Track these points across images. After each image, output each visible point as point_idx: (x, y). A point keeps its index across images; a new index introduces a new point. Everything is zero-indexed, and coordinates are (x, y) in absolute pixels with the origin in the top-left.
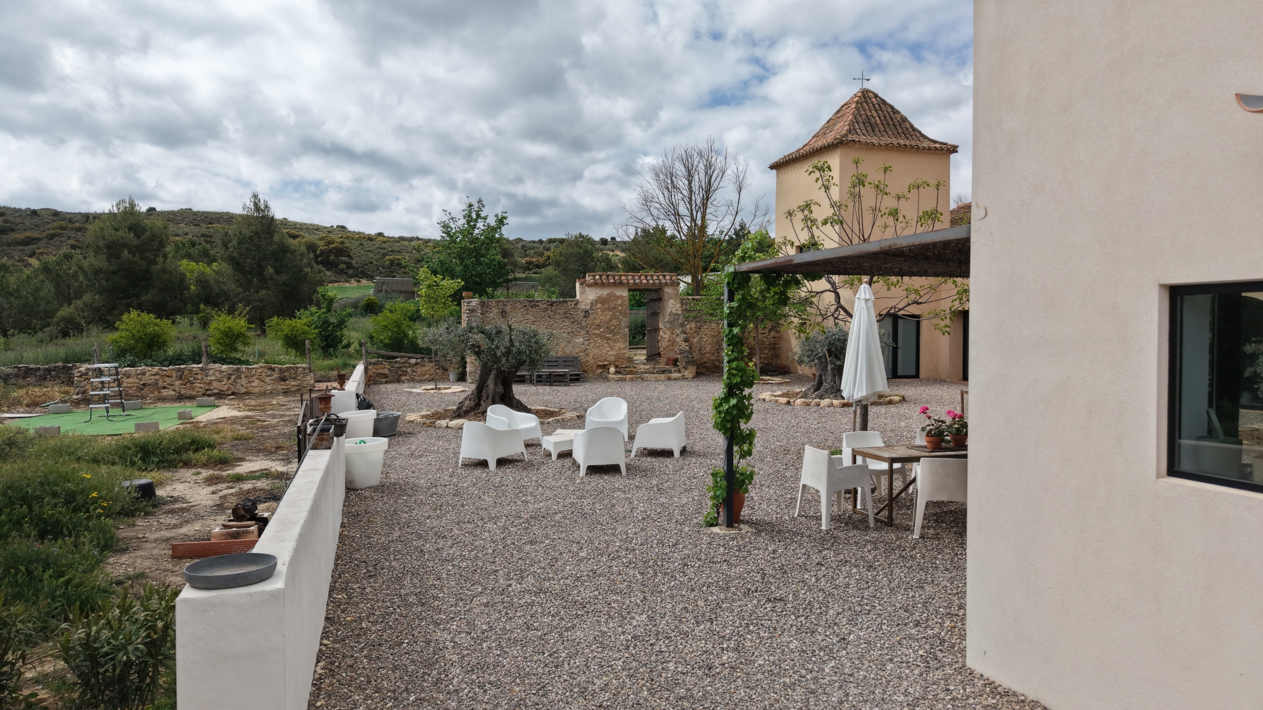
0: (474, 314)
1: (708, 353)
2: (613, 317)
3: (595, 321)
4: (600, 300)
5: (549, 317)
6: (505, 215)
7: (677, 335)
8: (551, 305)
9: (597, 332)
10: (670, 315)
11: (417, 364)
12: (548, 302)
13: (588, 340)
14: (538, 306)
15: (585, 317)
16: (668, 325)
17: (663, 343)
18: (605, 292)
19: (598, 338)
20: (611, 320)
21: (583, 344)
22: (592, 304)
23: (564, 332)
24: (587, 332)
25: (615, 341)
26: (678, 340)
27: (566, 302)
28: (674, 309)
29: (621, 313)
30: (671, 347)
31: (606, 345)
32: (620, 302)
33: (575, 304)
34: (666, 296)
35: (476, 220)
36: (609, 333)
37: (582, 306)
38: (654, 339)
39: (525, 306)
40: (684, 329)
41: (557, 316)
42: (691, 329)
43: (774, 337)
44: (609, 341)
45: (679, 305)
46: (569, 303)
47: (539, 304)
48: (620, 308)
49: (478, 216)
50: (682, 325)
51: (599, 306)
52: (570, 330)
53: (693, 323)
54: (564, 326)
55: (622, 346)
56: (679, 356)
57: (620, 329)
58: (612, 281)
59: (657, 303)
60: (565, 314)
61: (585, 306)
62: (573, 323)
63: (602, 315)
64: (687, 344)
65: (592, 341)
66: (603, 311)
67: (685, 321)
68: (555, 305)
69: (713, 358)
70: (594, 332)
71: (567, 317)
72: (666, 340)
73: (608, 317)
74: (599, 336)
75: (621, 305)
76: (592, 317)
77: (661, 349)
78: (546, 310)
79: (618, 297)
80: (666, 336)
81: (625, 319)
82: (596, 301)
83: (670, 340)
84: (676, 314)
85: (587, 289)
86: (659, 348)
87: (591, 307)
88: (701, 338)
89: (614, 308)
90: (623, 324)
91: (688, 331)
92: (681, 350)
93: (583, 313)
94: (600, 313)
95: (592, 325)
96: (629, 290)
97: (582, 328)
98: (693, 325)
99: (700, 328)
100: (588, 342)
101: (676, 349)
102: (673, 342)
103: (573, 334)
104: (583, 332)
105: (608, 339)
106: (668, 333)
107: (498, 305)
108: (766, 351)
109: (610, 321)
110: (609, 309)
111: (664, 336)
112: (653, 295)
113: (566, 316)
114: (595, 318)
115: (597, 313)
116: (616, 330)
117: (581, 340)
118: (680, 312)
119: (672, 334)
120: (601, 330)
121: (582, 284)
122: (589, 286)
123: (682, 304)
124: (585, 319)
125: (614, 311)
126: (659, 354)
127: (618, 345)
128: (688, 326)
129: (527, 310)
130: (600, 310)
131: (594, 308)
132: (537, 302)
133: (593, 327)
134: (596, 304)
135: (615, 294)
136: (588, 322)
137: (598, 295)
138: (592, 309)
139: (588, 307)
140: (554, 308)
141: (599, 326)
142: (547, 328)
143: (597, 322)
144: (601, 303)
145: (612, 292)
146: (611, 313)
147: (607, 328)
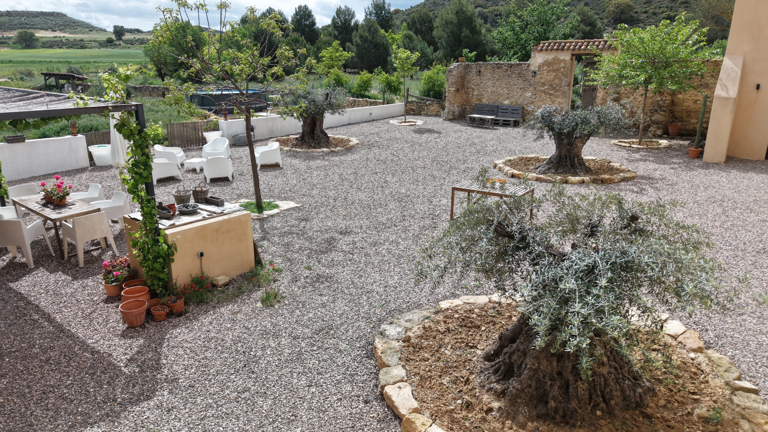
2: (556, 77)
3: (541, 80)
4: (547, 63)
5: (509, 76)
7: (610, 95)
8: (511, 67)
9: (542, 89)
11: (430, 104)
12: (509, 64)
13: (535, 94)
14: (502, 68)
15: (534, 76)
17: (598, 101)
18: (551, 56)
19: (543, 94)
21: (531, 98)
22: (539, 66)
23: (518, 88)
24: (535, 88)
25: (556, 97)
27: (521, 64)
29: (563, 74)
31: (549, 99)
32: (563, 65)
33: (527, 67)
36: (552, 90)
37: (532, 68)
38: (591, 97)
39: (493, 68)
41: (514, 76)
44: (551, 97)
46: (524, 66)
47: (503, 66)
48: (562, 70)
51: (545, 68)
52: (522, 86)
54: (518, 83)
55: (561, 101)
57: (561, 87)
60: (519, 74)
61: (535, 68)
62: (524, 81)
63: (547, 76)
65: (538, 96)
66: (548, 72)
68: (513, 67)
70: (539, 88)
71: (521, 76)
73: (552, 77)
74: (544, 92)
75: (563, 68)
76: (538, 77)
78: (507, 70)
79: (561, 61)
81: (566, 79)
82: (543, 64)
83: (603, 99)
85: (539, 53)
87: (539, 68)
88: (635, 99)
89: (557, 70)
90: (563, 83)
91: (621, 91)
93: (532, 74)
94: (546, 74)
95: (538, 83)
96: (571, 55)
97: (531, 85)
99: (634, 89)
100: (535, 96)
103: (524, 89)
104: (531, 89)
105: (551, 95)
107: (476, 67)
109: (553, 80)
110: (553, 71)
111: (598, 95)
112: (593, 59)
113: (520, 75)
114: (541, 78)
115: (543, 74)
116: (557, 88)
117: (530, 94)
119: (606, 93)
120: (545, 87)
121: (533, 50)
122: (541, 51)
124: (533, 78)
125: (557, 72)
127: (558, 100)
129: (494, 71)
130: (545, 71)
131: (541, 69)
132: (501, 64)
133: (539, 84)
134: (543, 67)
135: (558, 59)
136: (536, 81)
137: (545, 59)
138: (539, 70)
139: (537, 69)
140: (512, 69)
141: (544, 84)
142: (506, 84)
143: (543, 81)
144: (546, 65)
145: (556, 57)
146: (554, 74)
147: (550, 86)
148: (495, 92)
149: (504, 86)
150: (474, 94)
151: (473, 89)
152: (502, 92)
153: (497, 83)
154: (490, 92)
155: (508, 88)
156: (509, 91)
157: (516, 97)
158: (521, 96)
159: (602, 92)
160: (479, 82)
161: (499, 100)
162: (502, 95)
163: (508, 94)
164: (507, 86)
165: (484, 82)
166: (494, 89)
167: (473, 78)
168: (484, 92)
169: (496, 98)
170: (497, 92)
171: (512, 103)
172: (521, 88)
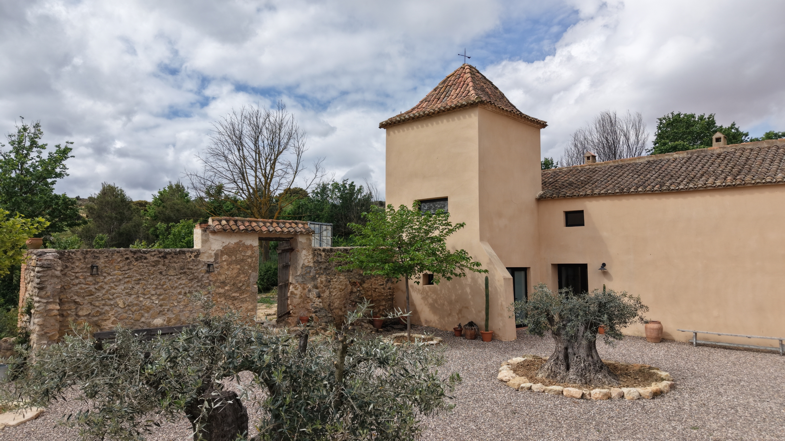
0: (50, 272)
1: (336, 308)
2: (241, 271)
3: (220, 278)
4: (226, 251)
5: (161, 273)
6: (70, 146)
7: (310, 291)
8: (164, 257)
9: (221, 291)
10: (302, 268)
12: (160, 253)
14: (146, 258)
15: (208, 272)
16: (300, 280)
17: (295, 300)
18: (232, 241)
19: (223, 299)
20: (238, 274)
22: (216, 255)
23: (180, 293)
24: (209, 291)
25: (242, 302)
26: (311, 296)
27: (184, 253)
28: (306, 261)
29: (250, 266)
30: (302, 305)
31: (232, 306)
32: (249, 253)
33: (193, 256)
34: (299, 246)
35: (30, 149)
36: (236, 292)
37: (204, 258)
38: (284, 295)
39: (127, 258)
40: (316, 283)
41: (172, 272)
42: (322, 282)
43: (390, 289)
44: (235, 302)
45: (311, 256)
46: (188, 255)
47: (148, 255)
48: (249, 260)
49: (33, 143)
50: (314, 279)
51: (225, 257)
52: (187, 289)
53: (324, 276)
54: (181, 284)
55: (250, 307)
56: (313, 315)
57: (248, 286)
58: (242, 227)
59: (288, 254)
60: (182, 268)
61: (208, 257)
62: (191, 280)
63: (228, 270)
64: (320, 300)
65: (215, 302)
66: (230, 264)
67: (316, 274)
68: (169, 257)
69: (340, 313)
70: (217, 291)
71: (185, 273)
72: (298, 296)
73: (236, 271)
74: (224, 295)
75: (250, 257)
76: (216, 271)
77: (290, 307)
78: (156, 263)
79: (247, 247)
80: (298, 292)
81: (254, 274)
82: (222, 251)
83: (301, 297)
84: (307, 267)
85: (211, 236)
86: (288, 305)
87: (215, 259)
88: (330, 293)
89: (242, 260)
90: (252, 280)
91: (319, 285)
92: (316, 308)
93: (205, 268)
94: (226, 267)
95: (215, 282)
96: (260, 239)
97: (203, 286)
98: (323, 278)
99: (330, 282)
101: (309, 306)
102: (305, 299)
103: (190, 295)
104: (205, 292)
105: (235, 299)
106: (300, 289)
107: (85, 258)
108: (384, 303)
109: (237, 277)
110: (237, 262)
111: (296, 292)
112: (285, 246)
113: (183, 271)
114: (219, 274)
115: (222, 267)
116: (243, 288)
117: (202, 301)
118: (311, 265)
119: (304, 289)
120: (226, 288)
121: (205, 230)
122: (214, 232)
123: (314, 255)
124: (207, 275)
125: (242, 264)
126: (289, 313)
127: (245, 305)
128: (319, 280)
129: (129, 264)
130: (225, 263)
131: (219, 260)
132: (144, 252)
133: (217, 284)
134: (222, 256)
135: (244, 244)
136: (211, 279)
137: (224, 245)
138: (216, 262)
139: (212, 260)
140: (167, 261)
141: (224, 283)
142: (156, 288)
143: (222, 278)
144: (227, 254)
145: (241, 241)
146: (239, 266)
147: (233, 285)
148: (133, 305)
149: (153, 292)
150: (81, 313)
151: (76, 303)
152: (148, 303)
153: (137, 287)
154: (121, 305)
155: (160, 295)
156: (163, 300)
157: (176, 310)
158: (186, 306)
159: (300, 288)
160: (92, 288)
161: (143, 319)
162: (148, 309)
163: (161, 306)
164: (158, 292)
165: (107, 287)
166: (131, 299)
167: (77, 281)
168: (107, 308)
169: (135, 316)
170: (137, 305)
171: (169, 320)
172: (185, 293)
